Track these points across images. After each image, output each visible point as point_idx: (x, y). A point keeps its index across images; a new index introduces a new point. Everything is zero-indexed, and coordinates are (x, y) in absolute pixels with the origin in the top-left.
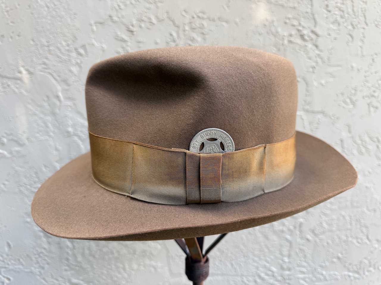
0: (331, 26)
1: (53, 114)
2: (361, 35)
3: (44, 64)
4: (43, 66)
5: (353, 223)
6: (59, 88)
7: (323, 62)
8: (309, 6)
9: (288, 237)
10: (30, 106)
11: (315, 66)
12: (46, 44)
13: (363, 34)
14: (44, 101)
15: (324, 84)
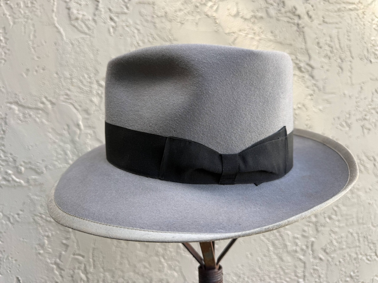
0: (323, 60)
1: (73, 142)
2: (349, 67)
3: (67, 95)
4: (65, 96)
5: (361, 239)
6: (80, 117)
7: (319, 90)
8: (303, 44)
9: (302, 257)
10: (50, 135)
11: (313, 94)
12: (69, 76)
13: (350, 66)
14: (64, 129)
15: (322, 110)
